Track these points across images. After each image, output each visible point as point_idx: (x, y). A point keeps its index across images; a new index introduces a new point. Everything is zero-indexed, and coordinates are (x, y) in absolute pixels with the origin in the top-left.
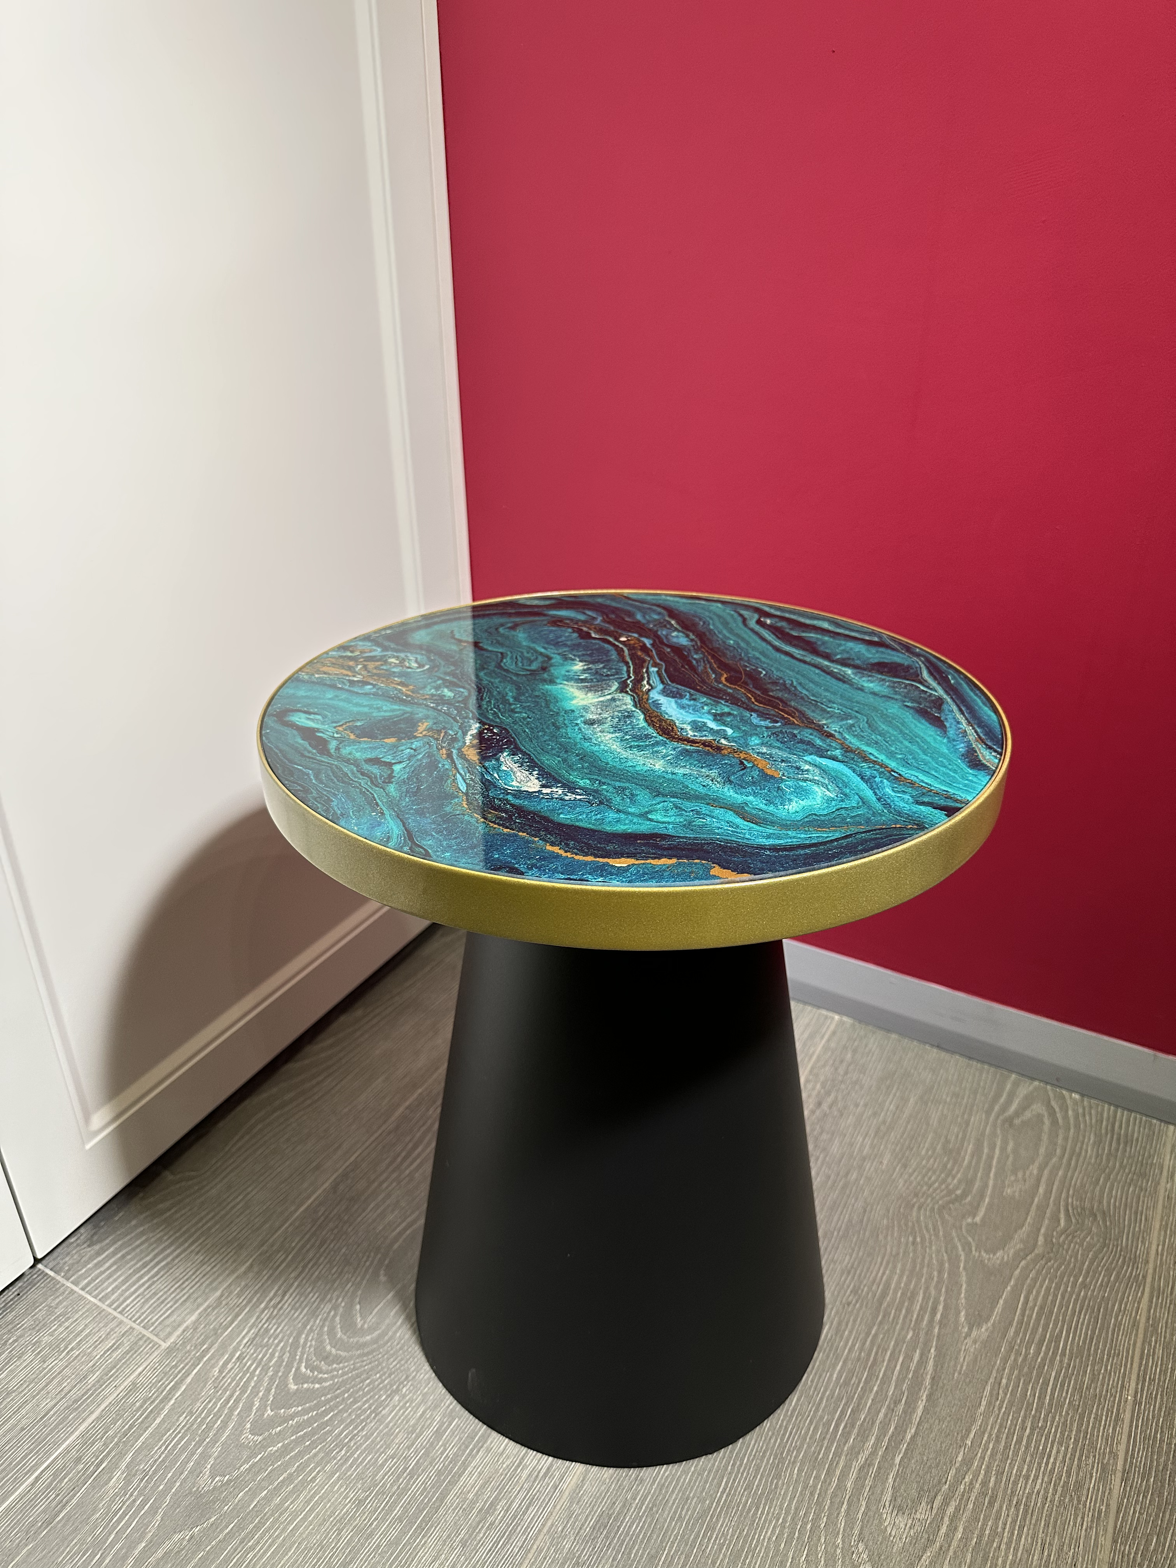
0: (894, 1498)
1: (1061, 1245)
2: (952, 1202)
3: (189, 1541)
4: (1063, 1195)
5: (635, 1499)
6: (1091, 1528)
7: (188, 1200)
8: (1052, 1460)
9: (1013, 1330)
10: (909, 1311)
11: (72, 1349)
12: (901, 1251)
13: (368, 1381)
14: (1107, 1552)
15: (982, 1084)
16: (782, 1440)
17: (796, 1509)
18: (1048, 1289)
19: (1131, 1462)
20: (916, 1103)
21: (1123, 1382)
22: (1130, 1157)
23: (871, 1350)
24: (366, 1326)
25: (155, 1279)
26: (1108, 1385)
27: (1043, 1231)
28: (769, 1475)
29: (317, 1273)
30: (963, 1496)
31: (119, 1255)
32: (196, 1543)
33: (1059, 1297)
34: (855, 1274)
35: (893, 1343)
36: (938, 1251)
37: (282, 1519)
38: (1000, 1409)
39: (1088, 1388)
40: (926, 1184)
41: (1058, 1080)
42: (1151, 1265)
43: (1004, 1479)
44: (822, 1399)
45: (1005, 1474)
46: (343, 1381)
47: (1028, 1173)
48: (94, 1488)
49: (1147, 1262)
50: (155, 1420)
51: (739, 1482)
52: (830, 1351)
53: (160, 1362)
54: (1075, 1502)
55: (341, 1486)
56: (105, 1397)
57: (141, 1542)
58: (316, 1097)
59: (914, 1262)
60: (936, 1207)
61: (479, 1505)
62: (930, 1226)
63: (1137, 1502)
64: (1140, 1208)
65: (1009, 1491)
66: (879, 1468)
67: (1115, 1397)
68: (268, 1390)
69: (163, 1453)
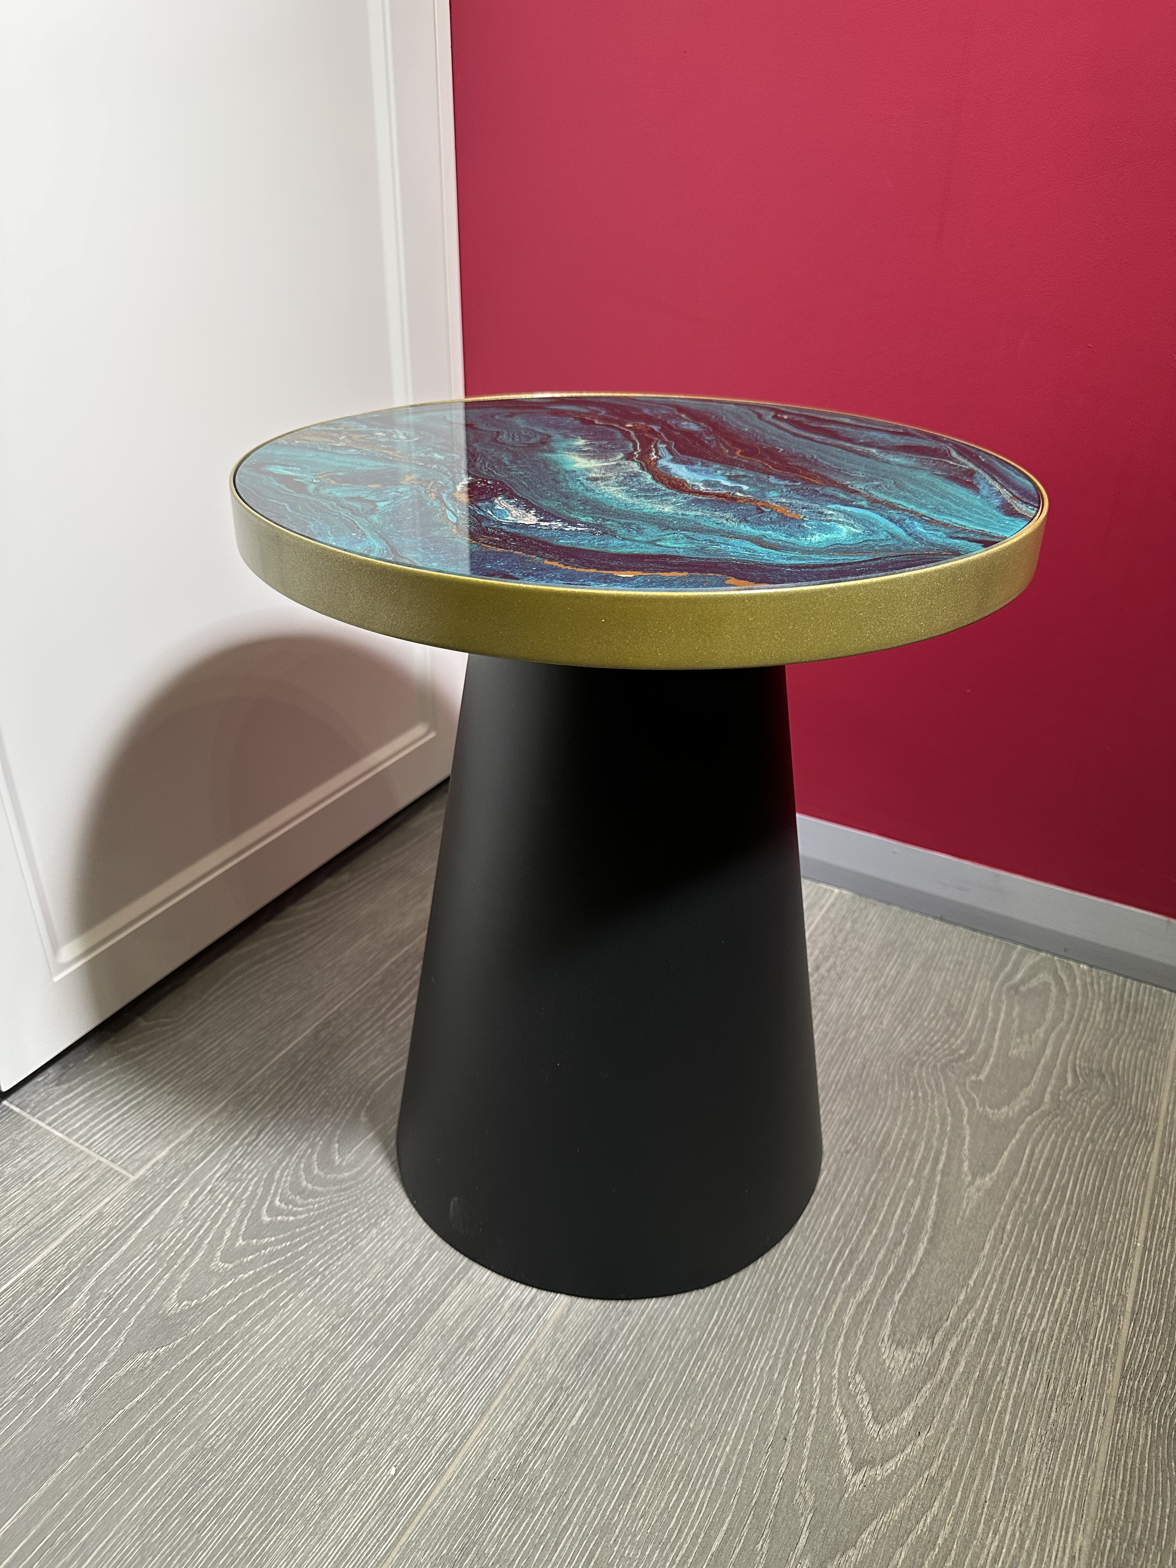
0: (893, 1333)
1: (1068, 1103)
2: (956, 1061)
3: (153, 1360)
4: (1071, 1057)
5: (622, 1329)
6: (1099, 1365)
7: (162, 1045)
8: (1058, 1300)
9: (1016, 1182)
10: (910, 1160)
11: (36, 1180)
12: (902, 1104)
13: (345, 1215)
14: (1115, 1388)
15: (986, 953)
16: (777, 1277)
17: (791, 1342)
18: (1054, 1143)
19: (1140, 1305)
20: (918, 970)
21: (1132, 1229)
22: (1139, 1023)
23: (870, 1195)
24: (344, 1163)
25: (126, 1116)
26: (1117, 1232)
27: (1049, 1089)
28: (763, 1309)
29: (294, 1114)
30: (965, 1332)
31: (87, 1094)
32: (161, 1363)
33: (1066, 1150)
34: (853, 1125)
35: (893, 1189)
36: (941, 1106)
37: (252, 1341)
38: (1004, 1252)
39: (1096, 1235)
40: (928, 1043)
41: (1065, 950)
42: (1161, 1123)
43: (1008, 1318)
44: (818, 1241)
45: (1009, 1312)
46: (318, 1215)
47: (1034, 1036)
48: (55, 1309)
49: (1157, 1120)
50: (121, 1247)
51: (732, 1315)
52: (828, 1194)
53: (128, 1194)
54: (1082, 1340)
55: (315, 1312)
56: (69, 1226)
57: (103, 1360)
58: (298, 952)
59: (916, 1114)
60: (939, 1065)
61: (458, 1332)
62: (933, 1082)
63: (1146, 1341)
64: (1150, 1071)
65: (1013, 1329)
66: (878, 1304)
67: (1124, 1243)
68: (240, 1221)
69: (128, 1278)
